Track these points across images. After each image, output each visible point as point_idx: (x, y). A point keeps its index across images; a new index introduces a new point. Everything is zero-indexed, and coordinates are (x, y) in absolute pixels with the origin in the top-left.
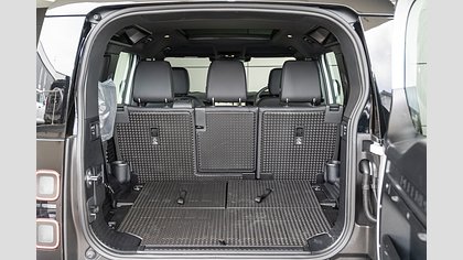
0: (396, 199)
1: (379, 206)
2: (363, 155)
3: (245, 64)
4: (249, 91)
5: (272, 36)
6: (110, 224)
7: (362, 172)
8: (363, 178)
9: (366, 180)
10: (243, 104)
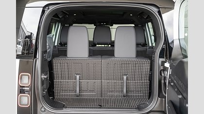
0: (172, 84)
1: (167, 88)
2: (162, 68)
3: (111, 27)
4: (112, 40)
5: (123, 14)
6: (51, 98)
7: (161, 75)
8: (162, 77)
9: (163, 79)
10: (110, 46)
